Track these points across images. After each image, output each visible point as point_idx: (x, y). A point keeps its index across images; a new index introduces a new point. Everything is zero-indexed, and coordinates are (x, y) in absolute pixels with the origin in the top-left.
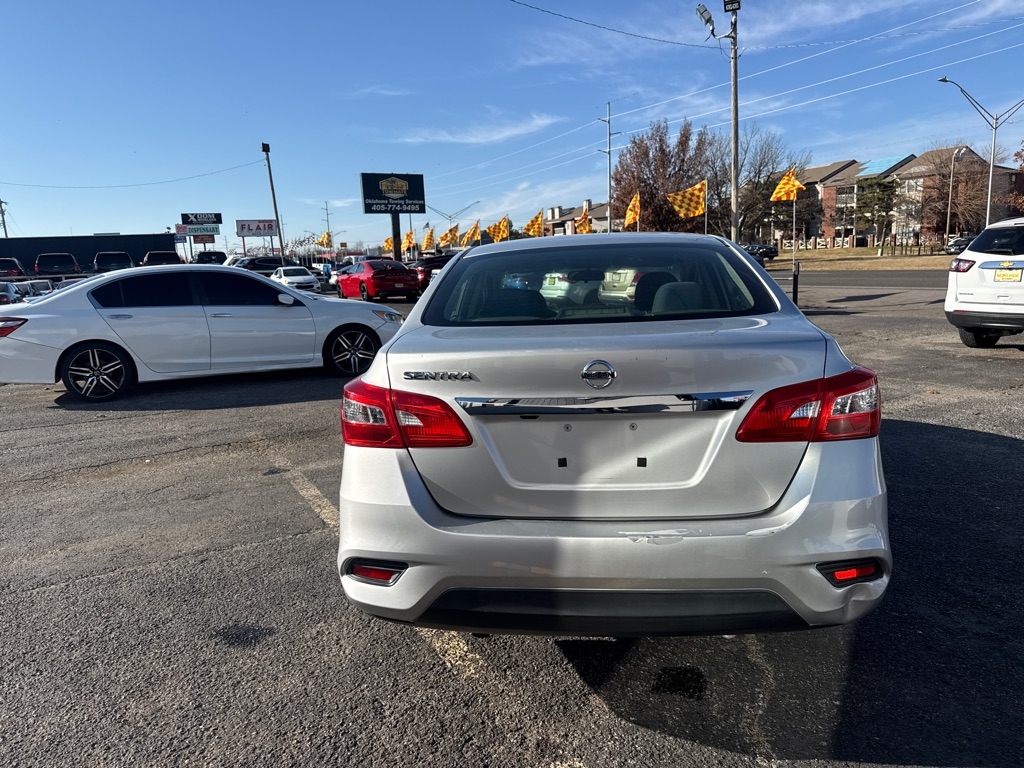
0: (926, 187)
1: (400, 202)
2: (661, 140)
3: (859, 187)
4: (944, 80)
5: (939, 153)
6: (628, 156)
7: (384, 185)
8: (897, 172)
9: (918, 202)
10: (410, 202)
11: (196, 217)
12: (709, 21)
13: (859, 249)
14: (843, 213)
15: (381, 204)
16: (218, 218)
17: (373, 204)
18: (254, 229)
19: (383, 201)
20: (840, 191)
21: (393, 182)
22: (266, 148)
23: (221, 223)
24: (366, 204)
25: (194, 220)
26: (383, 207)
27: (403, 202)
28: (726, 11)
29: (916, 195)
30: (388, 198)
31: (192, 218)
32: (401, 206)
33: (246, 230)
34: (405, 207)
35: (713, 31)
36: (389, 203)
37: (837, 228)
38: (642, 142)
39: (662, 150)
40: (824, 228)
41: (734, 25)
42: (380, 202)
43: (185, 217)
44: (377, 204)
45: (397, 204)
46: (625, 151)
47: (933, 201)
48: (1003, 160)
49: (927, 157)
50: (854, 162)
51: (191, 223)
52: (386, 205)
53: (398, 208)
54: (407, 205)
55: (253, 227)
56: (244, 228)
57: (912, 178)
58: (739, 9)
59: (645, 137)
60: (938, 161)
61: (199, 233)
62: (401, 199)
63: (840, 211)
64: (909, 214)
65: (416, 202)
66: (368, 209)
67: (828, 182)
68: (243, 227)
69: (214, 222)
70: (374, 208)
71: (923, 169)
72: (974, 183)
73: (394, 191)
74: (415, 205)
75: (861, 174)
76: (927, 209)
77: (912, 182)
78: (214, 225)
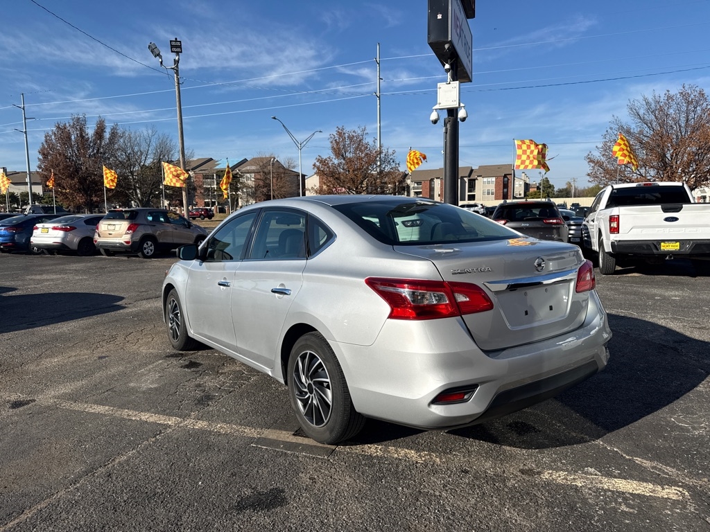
0: (256, 179)
2: (81, 128)
3: (217, 175)
4: (274, 118)
5: (262, 159)
6: (53, 137)
8: (239, 168)
9: (252, 187)
12: (158, 55)
13: (221, 214)
14: (209, 191)
20: (206, 177)
28: (172, 52)
29: (251, 183)
35: (161, 63)
37: (207, 200)
38: (65, 128)
39: (82, 137)
40: (197, 200)
41: (176, 62)
46: (50, 133)
47: (261, 187)
48: (294, 167)
49: (255, 161)
50: (211, 159)
57: (248, 173)
58: (181, 52)
59: (67, 125)
60: (261, 164)
63: (207, 190)
64: (248, 195)
67: (196, 170)
71: (253, 168)
72: (281, 178)
75: (217, 167)
76: (259, 192)
77: (248, 175)
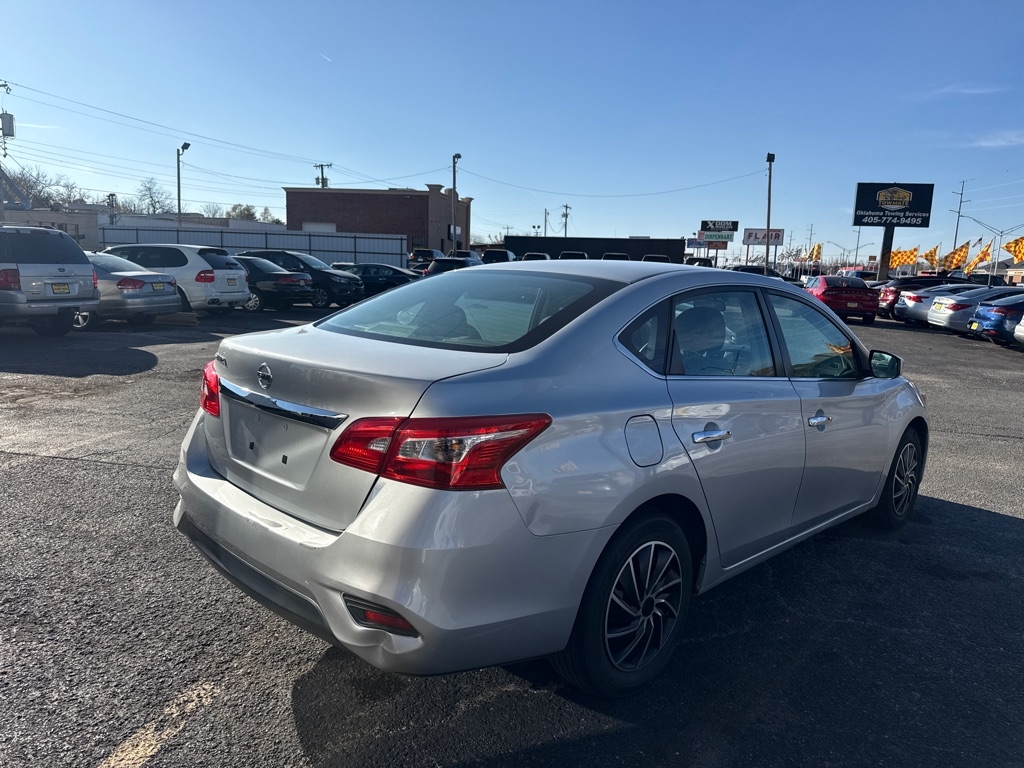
1: (898, 214)
7: (881, 196)
10: (911, 214)
11: (714, 225)
15: (874, 216)
16: (735, 226)
17: (864, 216)
18: (761, 237)
19: (878, 213)
21: (895, 192)
22: (771, 158)
23: (736, 230)
24: (856, 216)
25: (712, 227)
26: (876, 220)
27: (902, 214)
30: (884, 210)
31: (711, 225)
32: (899, 218)
33: (752, 238)
34: (903, 221)
36: (884, 215)
42: (873, 213)
43: (705, 225)
44: (869, 216)
45: (894, 217)
51: (709, 229)
52: (880, 217)
53: (895, 221)
54: (907, 218)
55: (760, 236)
56: (751, 237)
61: (714, 240)
62: (899, 211)
65: (919, 214)
66: (858, 221)
68: (750, 235)
69: (730, 230)
70: (865, 220)
73: (893, 202)
74: (917, 218)
78: (730, 233)
